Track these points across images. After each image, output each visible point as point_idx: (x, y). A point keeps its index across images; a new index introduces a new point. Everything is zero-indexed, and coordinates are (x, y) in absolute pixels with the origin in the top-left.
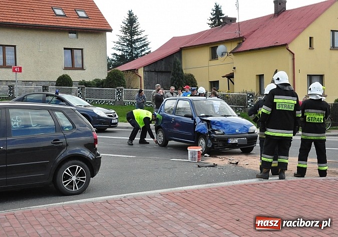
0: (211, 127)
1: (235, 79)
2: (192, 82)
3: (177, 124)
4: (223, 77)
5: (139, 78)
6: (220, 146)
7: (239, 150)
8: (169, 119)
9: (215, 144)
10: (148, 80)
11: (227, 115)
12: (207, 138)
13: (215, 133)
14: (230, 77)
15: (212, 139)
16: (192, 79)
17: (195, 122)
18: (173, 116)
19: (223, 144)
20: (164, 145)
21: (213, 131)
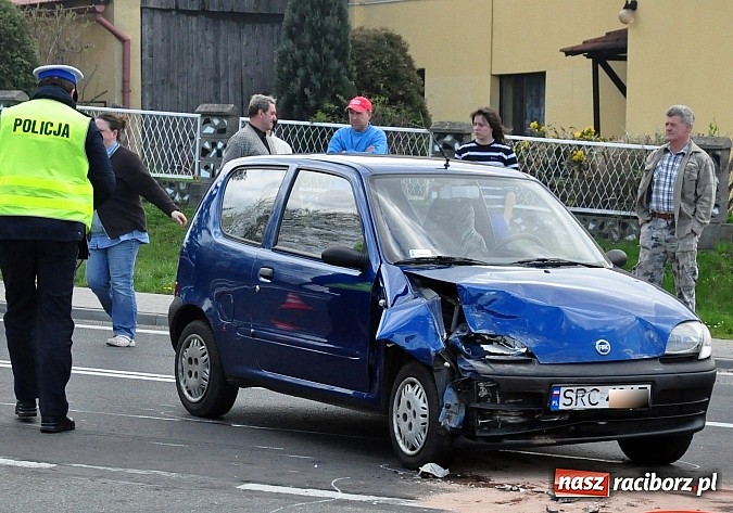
0: (462, 319)
1: (634, 68)
2: (395, 78)
3: (292, 300)
4: (570, 52)
5: (118, 45)
6: (506, 425)
7: (611, 448)
8: (244, 270)
9: (482, 413)
10: (162, 60)
11: (550, 256)
12: (441, 378)
13: (481, 356)
14: (607, 54)
15: (466, 385)
16: (394, 61)
17: (379, 291)
18: (266, 254)
19: (524, 414)
20: (214, 406)
21: (474, 341)
